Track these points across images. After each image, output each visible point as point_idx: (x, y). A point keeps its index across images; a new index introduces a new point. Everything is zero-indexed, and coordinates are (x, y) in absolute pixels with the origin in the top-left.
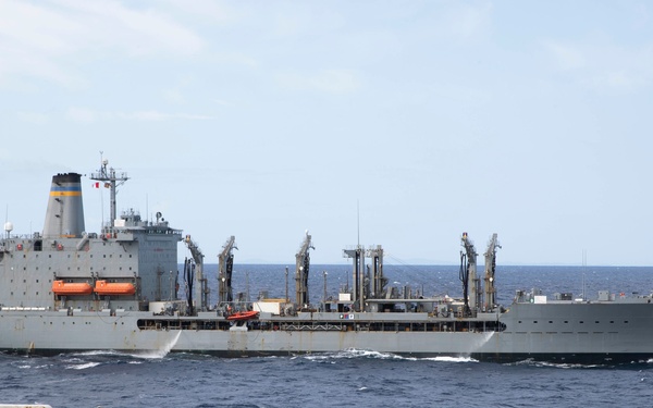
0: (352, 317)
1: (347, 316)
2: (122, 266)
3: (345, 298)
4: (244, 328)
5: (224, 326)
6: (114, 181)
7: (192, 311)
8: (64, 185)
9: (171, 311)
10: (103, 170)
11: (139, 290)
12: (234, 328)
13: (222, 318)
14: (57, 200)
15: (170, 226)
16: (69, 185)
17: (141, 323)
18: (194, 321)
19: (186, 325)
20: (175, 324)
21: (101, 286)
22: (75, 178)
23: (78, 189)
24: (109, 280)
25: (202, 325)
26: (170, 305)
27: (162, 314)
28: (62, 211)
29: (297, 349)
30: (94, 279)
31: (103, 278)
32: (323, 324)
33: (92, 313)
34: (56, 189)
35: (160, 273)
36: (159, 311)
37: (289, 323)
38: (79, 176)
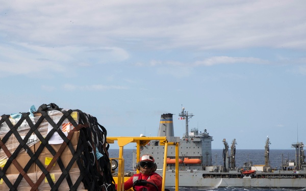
0: (298, 172)
1: (295, 172)
2: (195, 152)
3: (291, 164)
4: (250, 177)
5: (240, 176)
6: (187, 117)
7: (225, 170)
8: (166, 118)
9: (217, 170)
10: (183, 112)
11: (202, 162)
12: (245, 177)
13: (240, 173)
14: (164, 125)
15: (209, 135)
16: (169, 118)
17: (204, 176)
18: (227, 175)
19: (223, 176)
20: (219, 176)
21: (186, 160)
22: (170, 115)
23: (171, 120)
24: (190, 158)
25: (231, 176)
26: (216, 168)
27: (213, 171)
28: (166, 129)
29: (273, 186)
30: (183, 158)
31: (187, 157)
32: (285, 175)
33: (182, 171)
34: (163, 120)
35: (207, 155)
36: (211, 171)
37: (269, 175)
38: (172, 115)
